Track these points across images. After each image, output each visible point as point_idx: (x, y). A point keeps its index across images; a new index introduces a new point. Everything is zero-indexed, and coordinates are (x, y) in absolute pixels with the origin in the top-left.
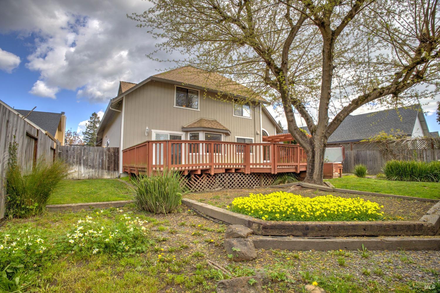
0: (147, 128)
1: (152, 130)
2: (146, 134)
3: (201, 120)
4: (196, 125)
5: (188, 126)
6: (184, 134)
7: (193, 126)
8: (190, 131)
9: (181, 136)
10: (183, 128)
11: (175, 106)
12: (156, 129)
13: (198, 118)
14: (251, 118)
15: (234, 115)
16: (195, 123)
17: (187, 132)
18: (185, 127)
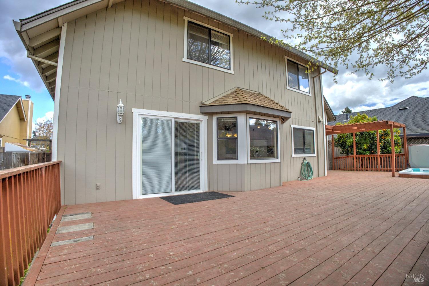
0: (121, 104)
1: (134, 110)
2: (118, 118)
3: (238, 91)
4: (230, 101)
5: (214, 102)
6: (205, 118)
7: (224, 103)
8: (217, 113)
9: (198, 125)
10: (203, 106)
11: (185, 59)
12: (143, 108)
13: (231, 87)
14: (310, 95)
15: (288, 88)
16: (227, 96)
17: (210, 114)
18: (207, 103)
